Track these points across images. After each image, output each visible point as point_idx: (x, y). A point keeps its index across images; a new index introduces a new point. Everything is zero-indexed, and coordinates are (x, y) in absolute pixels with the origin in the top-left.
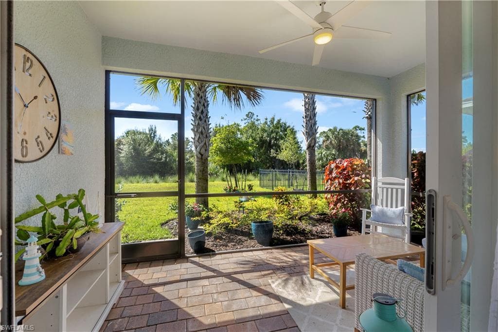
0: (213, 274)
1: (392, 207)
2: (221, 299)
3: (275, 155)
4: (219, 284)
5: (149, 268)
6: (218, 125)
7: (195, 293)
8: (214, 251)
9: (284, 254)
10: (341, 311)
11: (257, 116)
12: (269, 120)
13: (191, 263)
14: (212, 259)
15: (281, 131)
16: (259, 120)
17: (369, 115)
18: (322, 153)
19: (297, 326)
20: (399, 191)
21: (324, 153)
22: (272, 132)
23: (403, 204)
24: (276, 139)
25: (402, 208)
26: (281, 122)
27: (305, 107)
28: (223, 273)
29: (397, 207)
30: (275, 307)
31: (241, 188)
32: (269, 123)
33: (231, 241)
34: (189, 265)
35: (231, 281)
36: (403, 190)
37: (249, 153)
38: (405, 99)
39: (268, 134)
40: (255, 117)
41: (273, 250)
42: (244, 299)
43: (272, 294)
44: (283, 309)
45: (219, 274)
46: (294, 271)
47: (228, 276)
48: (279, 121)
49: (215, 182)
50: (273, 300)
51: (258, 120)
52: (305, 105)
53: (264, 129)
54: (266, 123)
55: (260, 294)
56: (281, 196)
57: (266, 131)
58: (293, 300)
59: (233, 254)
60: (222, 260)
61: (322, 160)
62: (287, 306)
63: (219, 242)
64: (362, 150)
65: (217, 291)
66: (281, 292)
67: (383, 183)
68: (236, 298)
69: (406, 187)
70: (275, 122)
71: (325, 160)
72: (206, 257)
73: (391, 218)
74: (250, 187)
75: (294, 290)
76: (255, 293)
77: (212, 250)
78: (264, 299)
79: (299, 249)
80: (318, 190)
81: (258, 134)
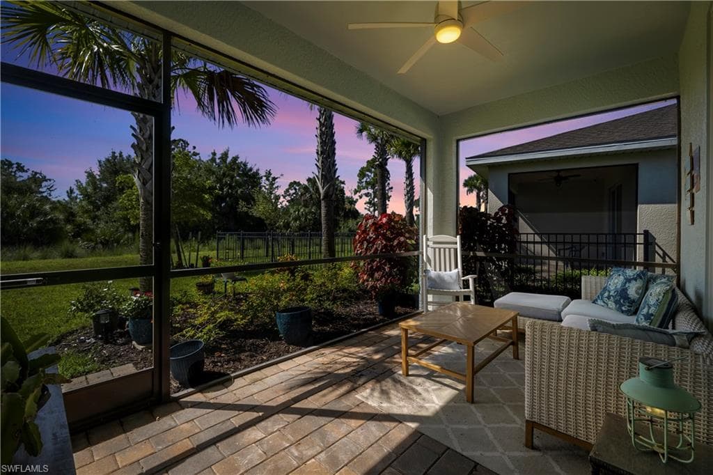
0: (255, 415)
1: (445, 270)
2: (310, 453)
3: (245, 209)
4: (284, 427)
5: (93, 448)
6: (117, 154)
7: (251, 461)
8: (225, 374)
9: (340, 353)
10: (473, 407)
11: (194, 148)
12: (218, 156)
13: (191, 407)
14: (231, 388)
15: (239, 175)
16: (198, 154)
17: (380, 162)
18: (299, 211)
19: (449, 448)
20: (452, 250)
21: (302, 210)
22: (224, 174)
23: (456, 267)
24: (231, 187)
25: (456, 270)
26: (239, 161)
27: (321, 138)
28: (273, 407)
29: (450, 270)
30: (400, 433)
31: (188, 263)
32: (218, 161)
33: (241, 349)
34: (189, 413)
35: (299, 416)
36: (456, 250)
37: (203, 205)
38: (455, 145)
39: (216, 177)
40: (190, 148)
41: (322, 351)
42: (345, 438)
43: (376, 415)
44: (410, 431)
45: (268, 412)
46: (374, 373)
47: (286, 408)
48: (235, 159)
49: (125, 256)
50: (386, 424)
51: (195, 154)
52: (320, 136)
53: (210, 170)
54: (213, 160)
55: (362, 422)
56: (292, 267)
57: (214, 173)
58: (412, 413)
59: (262, 371)
60: (252, 386)
61: (300, 220)
62: (413, 425)
63: (220, 356)
64: (346, 208)
65: (291, 443)
66: (388, 408)
67: (435, 243)
68: (332, 440)
69: (458, 246)
70: (229, 160)
71: (303, 219)
72: (215, 388)
73: (449, 283)
74: (206, 261)
75: (402, 400)
76: (354, 423)
77: (220, 373)
78: (374, 428)
79: (354, 341)
80: (336, 257)
81: (200, 176)
